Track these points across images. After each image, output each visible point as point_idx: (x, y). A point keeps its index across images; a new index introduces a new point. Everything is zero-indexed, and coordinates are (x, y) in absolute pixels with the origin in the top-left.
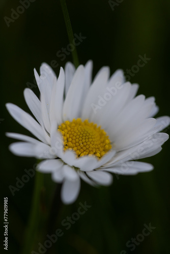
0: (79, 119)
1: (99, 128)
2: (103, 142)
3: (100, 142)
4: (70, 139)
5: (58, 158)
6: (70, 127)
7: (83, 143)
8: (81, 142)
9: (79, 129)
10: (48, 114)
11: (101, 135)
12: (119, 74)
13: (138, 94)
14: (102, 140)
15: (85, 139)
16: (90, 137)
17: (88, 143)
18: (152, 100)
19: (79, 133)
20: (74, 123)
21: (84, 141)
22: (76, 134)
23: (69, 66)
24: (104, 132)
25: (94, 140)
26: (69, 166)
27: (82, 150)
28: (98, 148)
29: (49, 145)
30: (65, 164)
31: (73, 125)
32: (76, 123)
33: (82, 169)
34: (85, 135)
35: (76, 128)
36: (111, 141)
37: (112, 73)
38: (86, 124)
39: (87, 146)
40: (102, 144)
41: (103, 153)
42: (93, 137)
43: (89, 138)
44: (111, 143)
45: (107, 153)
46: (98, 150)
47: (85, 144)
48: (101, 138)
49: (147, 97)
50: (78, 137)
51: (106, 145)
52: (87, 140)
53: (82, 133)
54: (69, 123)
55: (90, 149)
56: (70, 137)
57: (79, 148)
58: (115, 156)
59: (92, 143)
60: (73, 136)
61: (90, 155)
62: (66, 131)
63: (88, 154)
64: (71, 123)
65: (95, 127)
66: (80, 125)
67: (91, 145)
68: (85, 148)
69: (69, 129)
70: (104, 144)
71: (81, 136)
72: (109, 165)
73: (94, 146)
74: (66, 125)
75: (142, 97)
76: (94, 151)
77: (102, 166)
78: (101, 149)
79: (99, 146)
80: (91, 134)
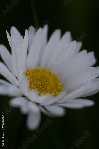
0: (39, 68)
1: (53, 74)
2: (57, 85)
3: (54, 85)
4: (33, 83)
5: (24, 96)
6: (32, 73)
7: (42, 85)
8: (40, 85)
9: (39, 75)
10: (17, 64)
11: (55, 79)
12: (68, 35)
13: (82, 49)
14: (56, 83)
15: (44, 82)
16: (47, 80)
17: (46, 85)
18: (92, 54)
19: (39, 78)
20: (35, 70)
21: (43, 83)
22: (37, 79)
23: (32, 28)
24: (57, 77)
25: (50, 83)
26: (32, 102)
27: (41, 90)
28: (53, 89)
29: (18, 87)
30: (29, 100)
31: (35, 72)
32: (37, 71)
33: (42, 104)
34: (43, 79)
35: (37, 74)
36: (62, 84)
37: (62, 34)
38: (43, 71)
39: (45, 88)
40: (56, 86)
41: (57, 93)
42: (49, 81)
43: (46, 82)
44: (62, 86)
45: (60, 93)
46: (53, 90)
47: (44, 86)
48: (55, 81)
49: (88, 51)
50: (38, 80)
51: (58, 86)
52: (45, 83)
53: (41, 78)
54: (31, 70)
55: (47, 90)
56: (32, 81)
57: (39, 88)
58: (66, 95)
59: (49, 85)
60: (35, 80)
61: (48, 94)
62: (29, 76)
63: (46, 94)
64: (33, 71)
65: (50, 74)
66: (39, 72)
67: (48, 87)
68: (43, 89)
69: (32, 75)
70: (57, 86)
71: (41, 80)
72: (61, 101)
73: (50, 87)
74: (29, 72)
75: (85, 51)
76: (50, 91)
77: (56, 102)
78: (55, 90)
79: (54, 87)
80: (48, 79)
